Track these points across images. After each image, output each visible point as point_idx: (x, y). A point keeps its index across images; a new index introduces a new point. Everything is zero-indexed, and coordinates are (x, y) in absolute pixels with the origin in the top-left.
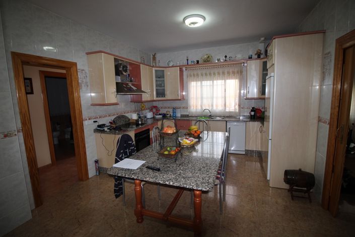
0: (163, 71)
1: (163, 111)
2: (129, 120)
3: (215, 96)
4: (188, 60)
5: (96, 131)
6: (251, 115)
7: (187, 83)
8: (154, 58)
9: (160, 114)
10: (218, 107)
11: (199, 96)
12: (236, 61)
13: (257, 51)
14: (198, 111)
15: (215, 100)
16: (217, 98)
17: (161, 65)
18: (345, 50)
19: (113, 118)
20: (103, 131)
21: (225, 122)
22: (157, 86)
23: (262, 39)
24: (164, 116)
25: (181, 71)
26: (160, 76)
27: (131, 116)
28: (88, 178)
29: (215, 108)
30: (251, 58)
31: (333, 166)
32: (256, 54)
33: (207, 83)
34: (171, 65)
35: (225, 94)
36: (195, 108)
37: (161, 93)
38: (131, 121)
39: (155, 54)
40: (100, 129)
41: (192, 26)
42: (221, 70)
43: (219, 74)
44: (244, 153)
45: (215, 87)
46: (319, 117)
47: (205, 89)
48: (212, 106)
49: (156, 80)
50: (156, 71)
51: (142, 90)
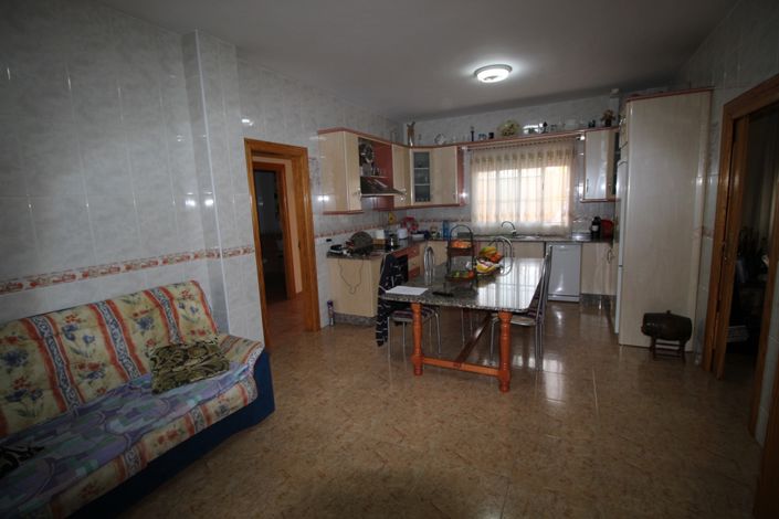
0: (427, 154)
1: (424, 227)
2: (372, 240)
3: (523, 197)
4: (473, 133)
5: (330, 255)
6: (592, 232)
7: (470, 173)
8: (411, 132)
9: (419, 233)
10: (529, 217)
11: (493, 197)
12: (565, 132)
13: (606, 115)
14: (490, 225)
15: (523, 204)
16: (527, 201)
17: (423, 143)
18: (735, 122)
19: (350, 235)
20: (341, 256)
21: (542, 244)
22: (416, 180)
23: (615, 91)
24: (428, 236)
25: (460, 153)
26: (422, 162)
27: (374, 233)
28: (319, 329)
29: (522, 219)
30: (594, 126)
31: (719, 302)
32: (602, 120)
33: (507, 174)
34: (440, 143)
35: (543, 194)
36: (485, 221)
37: (423, 194)
38: (375, 242)
39: (414, 124)
40: (335, 252)
41: (490, 81)
42: (535, 150)
43: (531, 156)
44: (577, 300)
45: (523, 181)
46: (703, 228)
47: (503, 184)
48: (518, 215)
49: (416, 172)
50: (415, 154)
51: (395, 187)
